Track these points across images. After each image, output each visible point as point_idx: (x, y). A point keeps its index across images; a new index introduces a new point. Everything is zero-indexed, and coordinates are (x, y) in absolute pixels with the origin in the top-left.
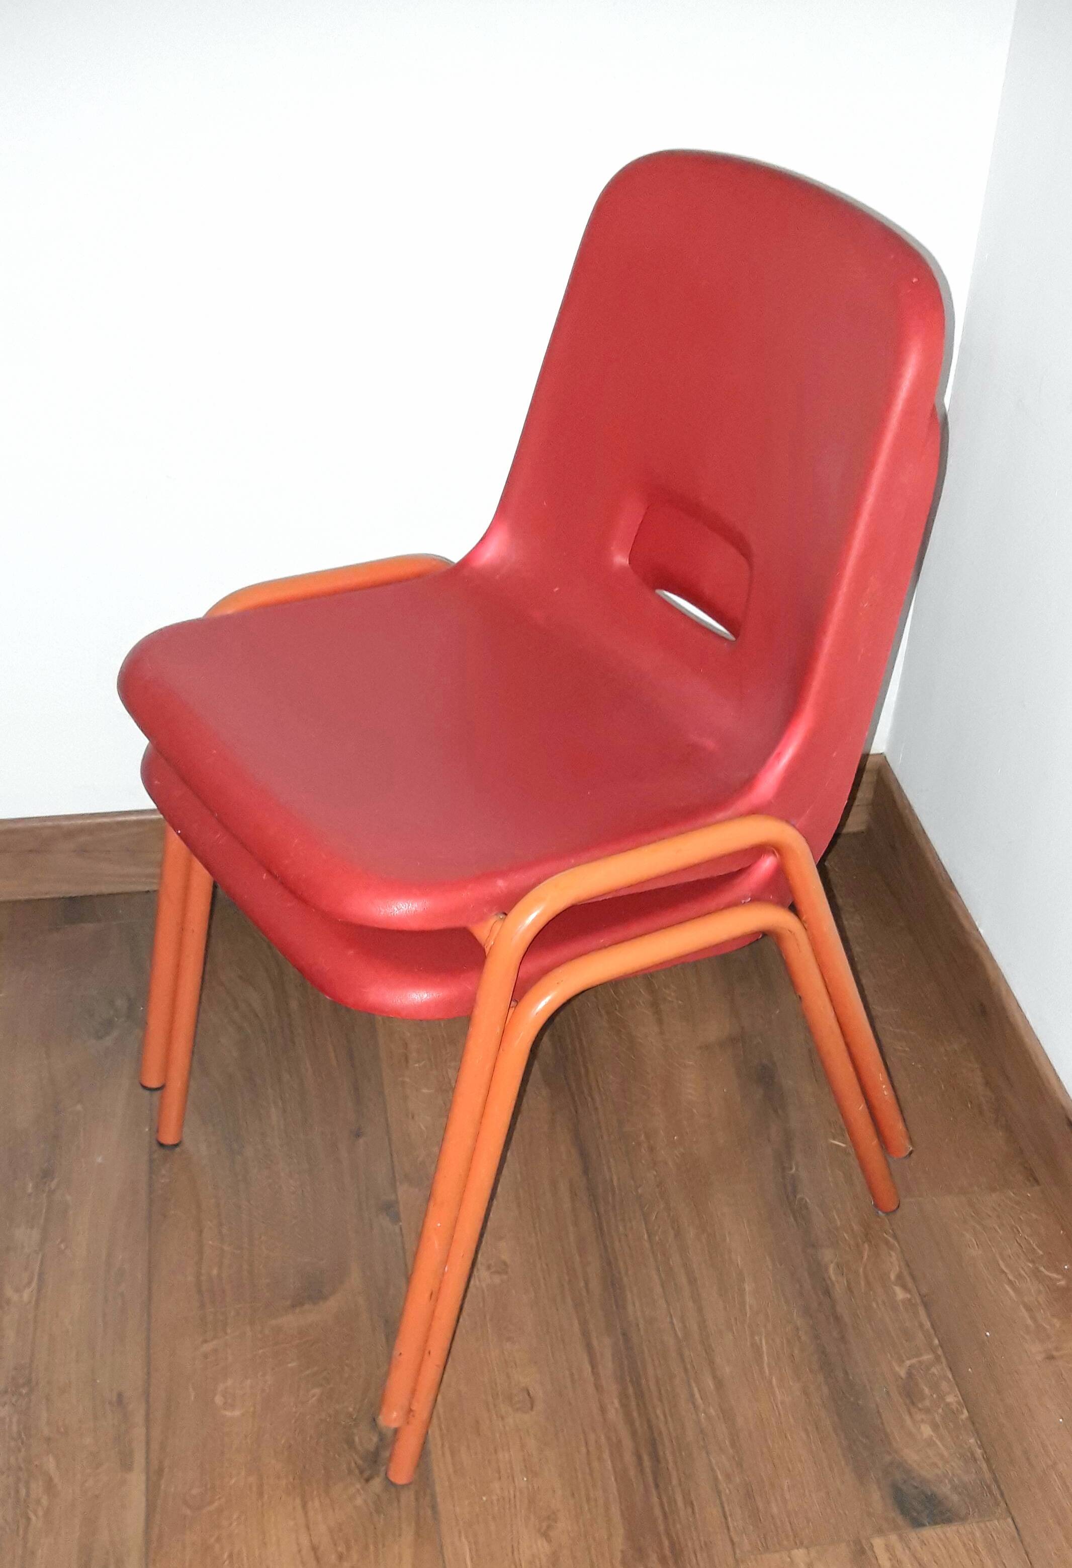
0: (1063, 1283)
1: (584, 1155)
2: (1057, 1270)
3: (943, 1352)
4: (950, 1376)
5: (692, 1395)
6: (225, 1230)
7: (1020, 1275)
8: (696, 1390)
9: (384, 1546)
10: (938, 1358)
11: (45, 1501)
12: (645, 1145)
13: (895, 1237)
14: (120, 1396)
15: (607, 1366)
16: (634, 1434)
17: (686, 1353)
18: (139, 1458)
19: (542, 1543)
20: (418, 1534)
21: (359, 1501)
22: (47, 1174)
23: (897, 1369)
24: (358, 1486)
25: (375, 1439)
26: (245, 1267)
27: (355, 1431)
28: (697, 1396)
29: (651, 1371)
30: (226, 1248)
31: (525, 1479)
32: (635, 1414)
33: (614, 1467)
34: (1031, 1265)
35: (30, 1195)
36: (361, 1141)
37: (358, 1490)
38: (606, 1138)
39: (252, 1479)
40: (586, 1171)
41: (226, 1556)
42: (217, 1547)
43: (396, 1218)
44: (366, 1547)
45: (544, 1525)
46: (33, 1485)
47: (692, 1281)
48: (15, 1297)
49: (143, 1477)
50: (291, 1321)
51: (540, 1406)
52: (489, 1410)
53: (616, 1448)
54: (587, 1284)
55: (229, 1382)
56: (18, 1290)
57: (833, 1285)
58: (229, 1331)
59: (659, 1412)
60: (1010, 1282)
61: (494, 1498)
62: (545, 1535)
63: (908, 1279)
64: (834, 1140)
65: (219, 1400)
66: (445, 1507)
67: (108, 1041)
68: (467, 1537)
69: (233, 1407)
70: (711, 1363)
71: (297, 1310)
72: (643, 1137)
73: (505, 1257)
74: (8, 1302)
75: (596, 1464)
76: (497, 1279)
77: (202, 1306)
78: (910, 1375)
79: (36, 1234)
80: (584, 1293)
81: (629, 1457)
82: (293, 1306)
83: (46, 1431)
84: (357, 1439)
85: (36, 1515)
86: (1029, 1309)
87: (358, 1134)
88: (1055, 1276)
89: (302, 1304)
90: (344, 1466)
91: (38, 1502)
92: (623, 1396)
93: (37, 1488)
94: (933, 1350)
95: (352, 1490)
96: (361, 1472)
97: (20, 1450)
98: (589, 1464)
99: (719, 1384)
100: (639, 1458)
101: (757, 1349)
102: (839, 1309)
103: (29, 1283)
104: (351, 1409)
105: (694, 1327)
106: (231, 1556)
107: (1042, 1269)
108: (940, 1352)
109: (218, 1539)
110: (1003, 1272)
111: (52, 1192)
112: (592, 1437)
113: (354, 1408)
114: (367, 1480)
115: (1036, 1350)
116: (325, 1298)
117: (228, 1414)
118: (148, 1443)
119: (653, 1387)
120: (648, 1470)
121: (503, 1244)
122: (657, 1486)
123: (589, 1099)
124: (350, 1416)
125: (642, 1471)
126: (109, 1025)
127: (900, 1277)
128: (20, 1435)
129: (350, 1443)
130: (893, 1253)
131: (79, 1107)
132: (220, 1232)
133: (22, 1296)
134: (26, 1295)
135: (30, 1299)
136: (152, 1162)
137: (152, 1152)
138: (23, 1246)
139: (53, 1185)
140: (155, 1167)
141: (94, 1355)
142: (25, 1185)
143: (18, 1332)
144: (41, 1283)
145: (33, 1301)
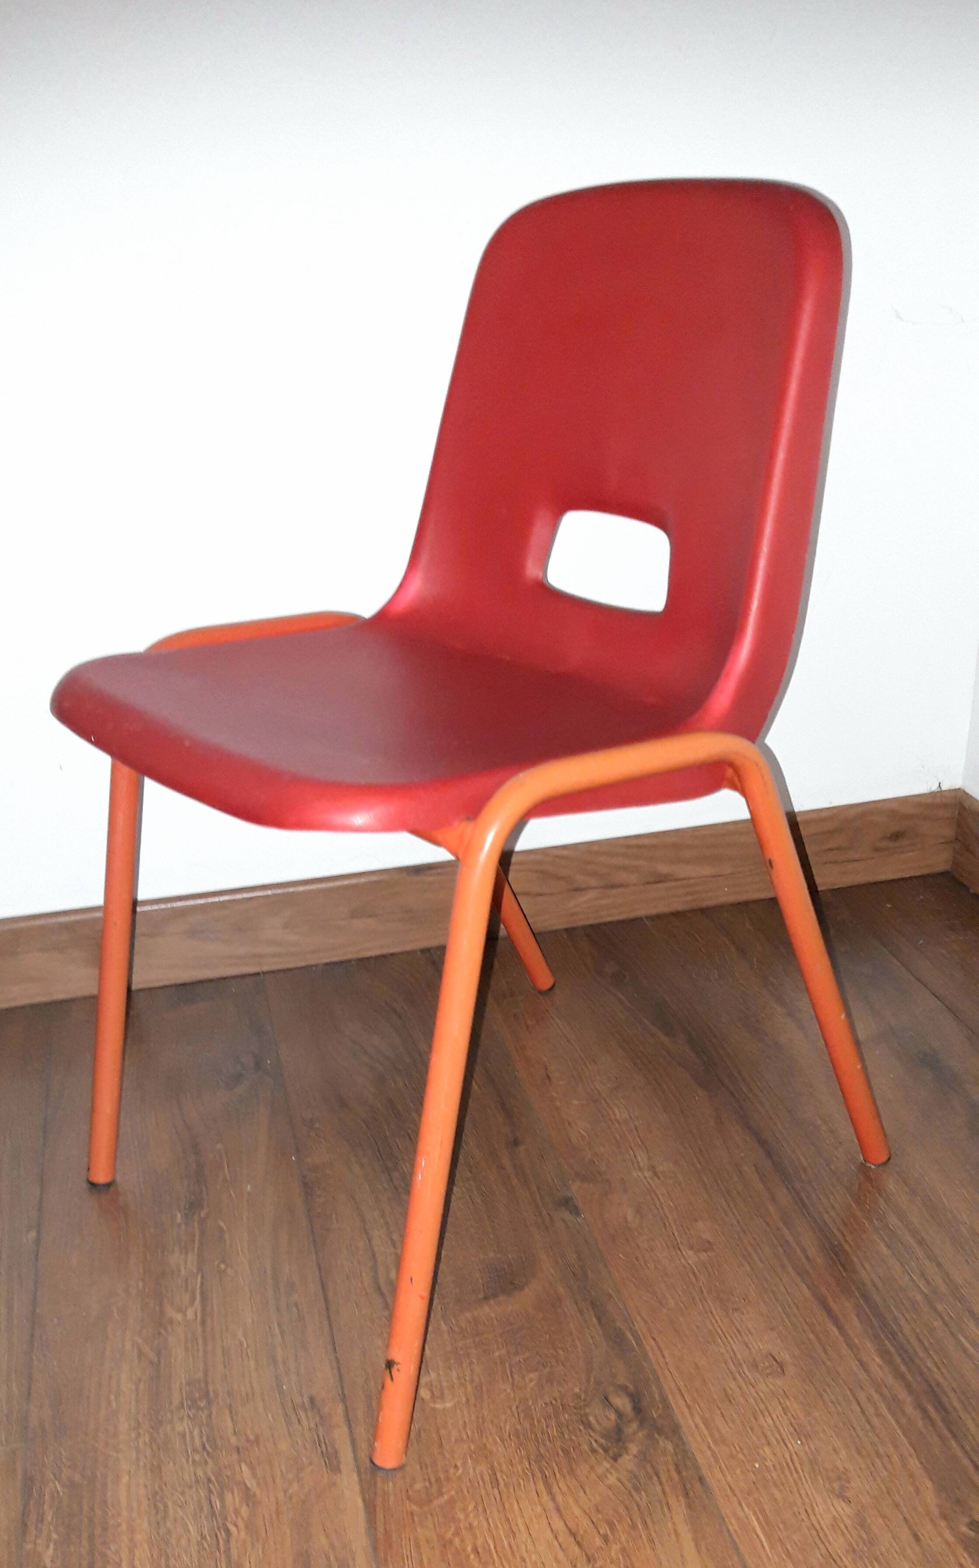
1: (763, 1143)
6: (395, 1237)
8: (963, 1340)
9: (653, 1523)
11: (244, 1511)
14: (312, 1400)
15: (854, 1326)
16: (908, 1386)
17: (939, 1307)
19: (840, 1506)
20: (689, 1506)
21: (612, 1480)
22: (194, 1206)
24: (606, 1465)
25: (612, 1416)
27: (587, 1410)
29: (907, 1329)
31: (799, 1442)
32: (903, 1368)
33: (897, 1422)
35: (179, 1225)
36: (521, 1148)
37: (607, 1470)
38: (779, 1125)
39: (483, 1468)
40: (768, 1155)
41: (469, 1549)
42: (457, 1541)
43: (576, 1211)
44: (634, 1526)
45: (836, 1485)
46: (228, 1497)
48: (178, 1317)
49: (355, 1477)
50: (489, 1311)
51: (791, 1370)
52: (735, 1379)
53: (894, 1404)
55: (432, 1376)
56: (182, 1311)
59: (930, 1364)
61: (769, 1464)
62: (841, 1496)
65: (424, 1393)
66: (715, 1478)
67: (240, 1090)
68: (748, 1506)
69: (442, 1397)
71: (492, 1302)
73: (706, 1236)
74: (171, 1321)
75: (875, 1421)
76: (704, 1256)
79: (192, 1262)
80: (805, 1262)
81: (910, 1409)
82: (486, 1298)
83: (234, 1440)
84: (591, 1419)
85: (236, 1525)
87: (516, 1143)
89: (495, 1296)
90: (585, 1447)
91: (237, 1512)
92: (884, 1353)
93: (232, 1499)
95: (600, 1470)
96: (606, 1451)
97: (206, 1462)
98: (869, 1422)
100: (924, 1411)
103: (192, 1302)
104: (577, 1390)
105: (938, 1281)
106: (475, 1550)
109: (457, 1533)
111: (203, 1221)
112: (862, 1397)
113: (580, 1390)
114: (615, 1459)
116: (521, 1288)
117: (438, 1405)
118: (353, 1442)
119: (914, 1341)
120: (939, 1423)
121: (700, 1225)
122: (955, 1436)
124: (578, 1396)
125: (933, 1423)
126: (238, 1078)
128: (204, 1448)
129: (588, 1425)
131: (219, 1146)
132: (392, 1240)
133: (185, 1315)
134: (190, 1314)
135: (194, 1317)
136: (305, 1185)
137: (303, 1177)
138: (179, 1270)
139: (203, 1214)
140: (308, 1188)
141: (275, 1362)
142: (173, 1217)
143: (186, 1350)
144: (204, 1301)
145: (199, 1318)
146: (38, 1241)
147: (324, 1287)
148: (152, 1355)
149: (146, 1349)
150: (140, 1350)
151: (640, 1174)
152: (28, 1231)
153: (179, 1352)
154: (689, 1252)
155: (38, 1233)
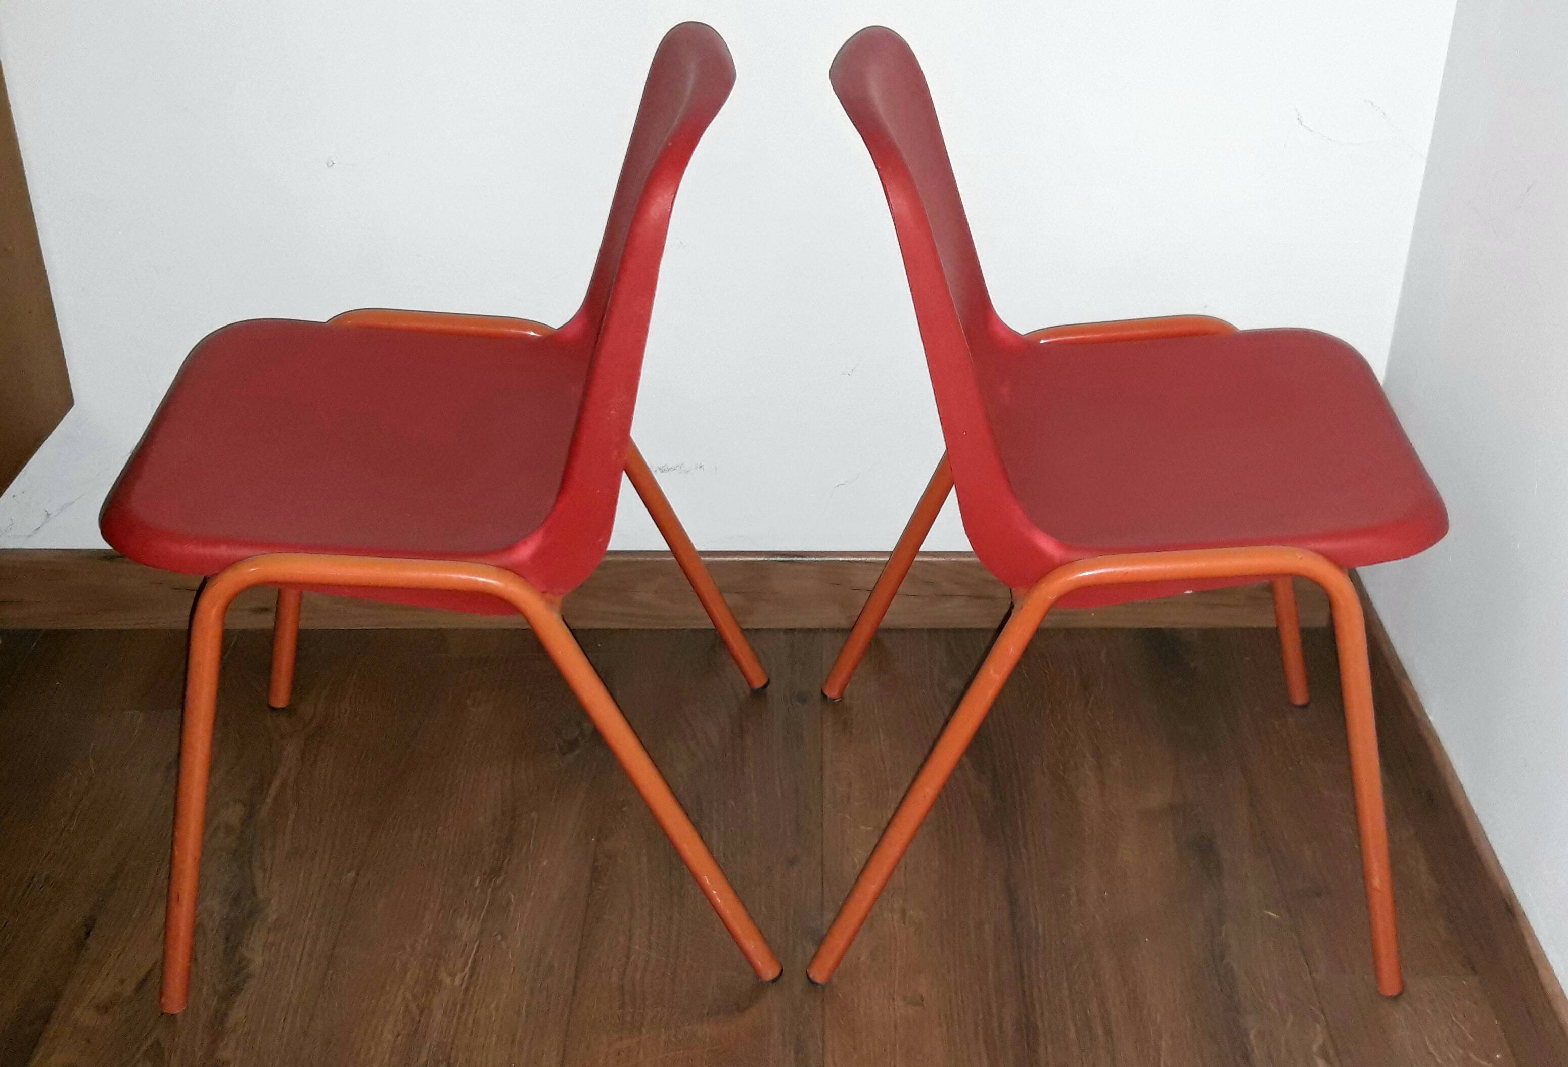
1: (1013, 902)
2: (1488, 1057)
6: (653, 938)
7: (1449, 1059)
12: (1074, 898)
13: (1322, 1010)
22: (496, 872)
26: (668, 974)
30: (654, 955)
34: (1461, 1051)
35: (476, 888)
36: (795, 869)
38: (1036, 888)
40: (1012, 916)
47: (1108, 1032)
48: (448, 980)
50: (706, 1029)
54: (1000, 1024)
56: (453, 975)
57: (1253, 1051)
58: (644, 1030)
63: (1332, 1053)
64: (1268, 911)
67: (570, 758)
71: (713, 1020)
72: (1073, 890)
73: (923, 990)
74: (441, 983)
76: (911, 1010)
77: (622, 1006)
79: (475, 929)
80: (997, 1032)
82: (709, 1015)
87: (793, 862)
88: (1484, 1063)
89: (718, 1015)
103: (463, 968)
107: (1472, 1056)
110: (1430, 1054)
111: (496, 889)
116: (741, 1013)
121: (922, 978)
123: (1024, 850)
126: (576, 741)
127: (1323, 1048)
130: (1318, 1026)
131: (534, 815)
132: (649, 939)
133: (453, 980)
134: (457, 981)
135: (460, 983)
136: (595, 870)
137: (595, 860)
138: (462, 934)
139: (499, 882)
140: (596, 873)
141: (513, 1042)
142: (474, 880)
143: (445, 1013)
144: (473, 969)
145: (464, 986)
146: (356, 881)
147: (577, 977)
148: (416, 1012)
149: (413, 1006)
150: (407, 1007)
151: (890, 915)
152: (349, 872)
153: (438, 1014)
154: (899, 1003)
155: (358, 874)
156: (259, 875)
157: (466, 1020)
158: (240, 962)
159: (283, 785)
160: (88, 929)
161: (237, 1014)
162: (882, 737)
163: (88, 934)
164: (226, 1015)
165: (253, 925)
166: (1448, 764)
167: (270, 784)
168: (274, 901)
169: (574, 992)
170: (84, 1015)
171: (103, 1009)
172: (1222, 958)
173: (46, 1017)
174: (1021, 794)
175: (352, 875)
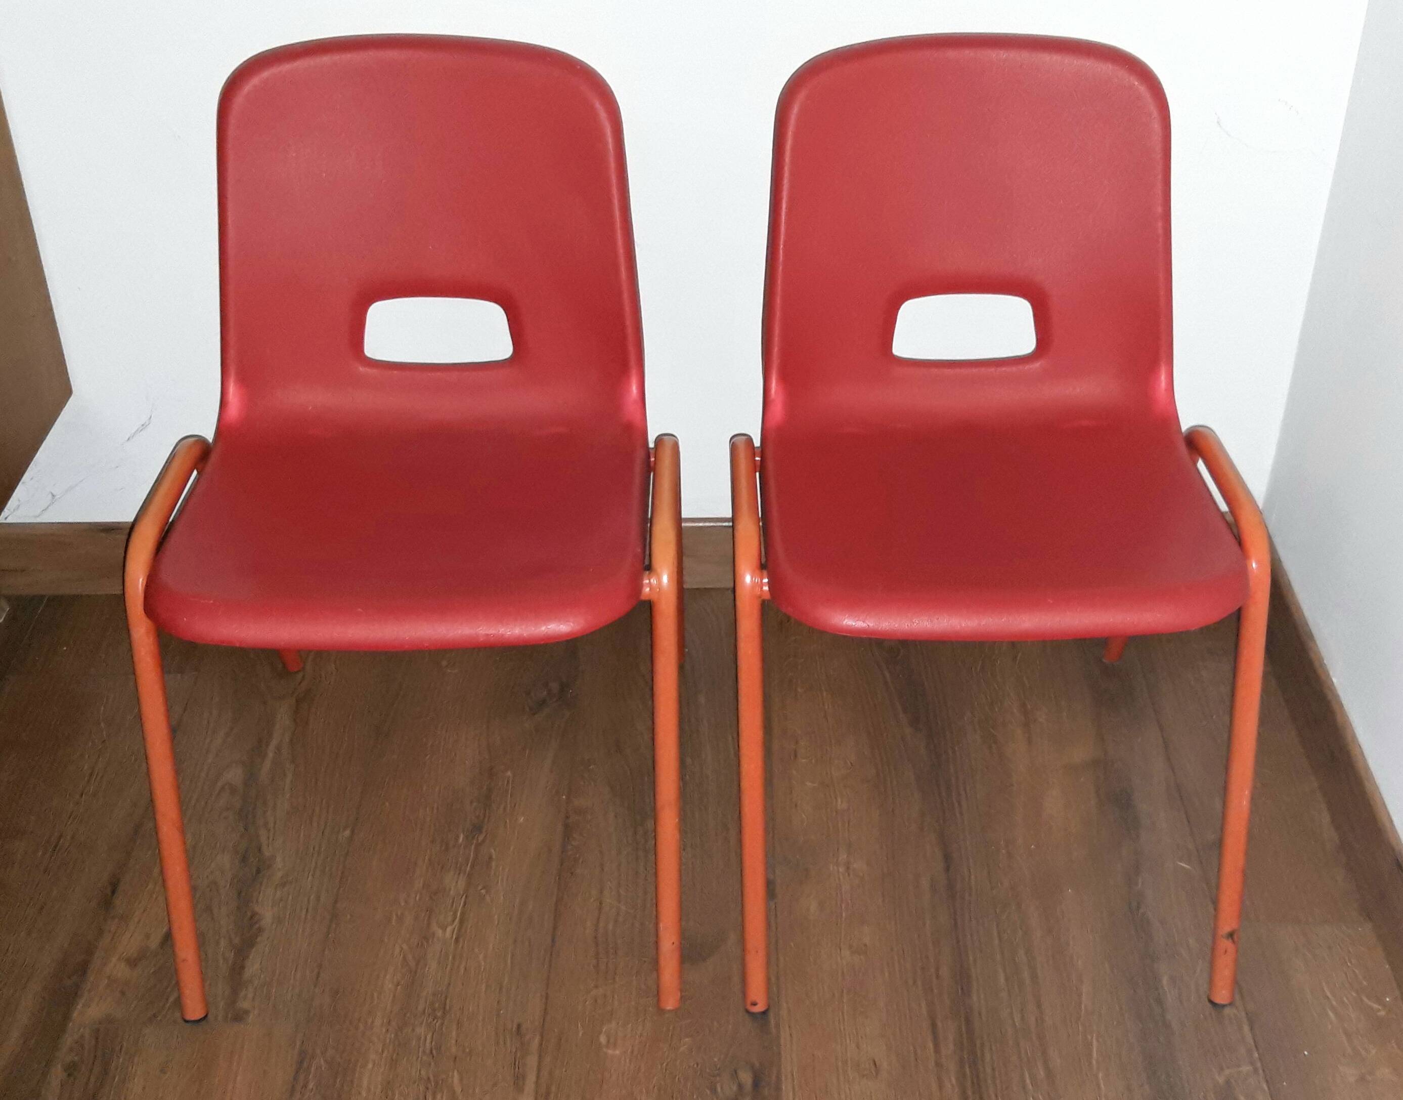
0: (1382, 1013)
1: (947, 856)
2: (1379, 1001)
3: (1262, 1065)
4: (1266, 1088)
5: (1024, 1081)
6: (622, 892)
7: (1343, 1003)
8: (1027, 1076)
10: (1256, 1070)
12: (1004, 851)
14: (519, 1026)
15: (948, 1048)
17: (1022, 1044)
18: (531, 1078)
22: (477, 828)
23: (1217, 1077)
25: (735, 1088)
26: (637, 925)
27: (718, 1079)
28: (1028, 1081)
29: (988, 1056)
30: (623, 908)
34: (1354, 994)
35: (461, 845)
38: (968, 842)
40: (947, 869)
43: (773, 896)
46: (438, 1096)
47: (1034, 977)
48: (439, 932)
51: (884, 1076)
52: (838, 1075)
54: (937, 970)
55: (613, 1025)
56: (443, 927)
57: (1165, 996)
58: (617, 979)
60: (1333, 1009)
64: (1181, 862)
65: (603, 1039)
67: (540, 718)
69: (615, 1046)
70: (1044, 1053)
72: (1002, 844)
73: (866, 941)
74: (433, 936)
76: (857, 959)
77: (597, 956)
78: (1228, 1082)
79: (462, 883)
80: (934, 980)
83: (454, 1050)
84: (718, 1087)
86: (1348, 1035)
88: (1376, 1006)
92: (960, 1076)
94: (1252, 1063)
97: (430, 1065)
99: (1050, 1074)
101: (1089, 1045)
102: (1169, 1017)
103: (453, 922)
104: (716, 1060)
105: (1032, 1020)
107: (1365, 999)
108: (1259, 1065)
110: (1327, 999)
111: (478, 845)
113: (719, 1060)
115: (1350, 1073)
116: (704, 960)
117: (610, 1052)
118: (539, 1070)
119: (989, 1070)
121: (866, 929)
123: (956, 805)
124: (715, 1066)
126: (543, 703)
128: (431, 1052)
129: (713, 1090)
131: (509, 774)
133: (445, 933)
134: (448, 934)
135: (451, 936)
136: (566, 826)
137: (567, 817)
138: (450, 890)
139: (481, 838)
140: (568, 830)
141: (501, 989)
142: (457, 837)
143: (439, 963)
144: (462, 922)
145: (454, 937)
146: (351, 839)
147: (555, 929)
148: (412, 964)
149: (410, 957)
150: (404, 958)
151: (835, 868)
152: (344, 831)
153: (433, 965)
154: (846, 953)
155: (353, 832)
156: (263, 833)
157: (458, 967)
158: (251, 917)
159: (278, 749)
160: (114, 885)
161: (253, 967)
162: (825, 694)
163: (113, 892)
164: (243, 967)
165: (261, 884)
166: (1347, 723)
167: (267, 745)
168: (279, 859)
169: (553, 941)
170: (117, 968)
171: (132, 963)
172: (1138, 908)
173: (83, 969)
174: (954, 752)
175: (347, 833)
